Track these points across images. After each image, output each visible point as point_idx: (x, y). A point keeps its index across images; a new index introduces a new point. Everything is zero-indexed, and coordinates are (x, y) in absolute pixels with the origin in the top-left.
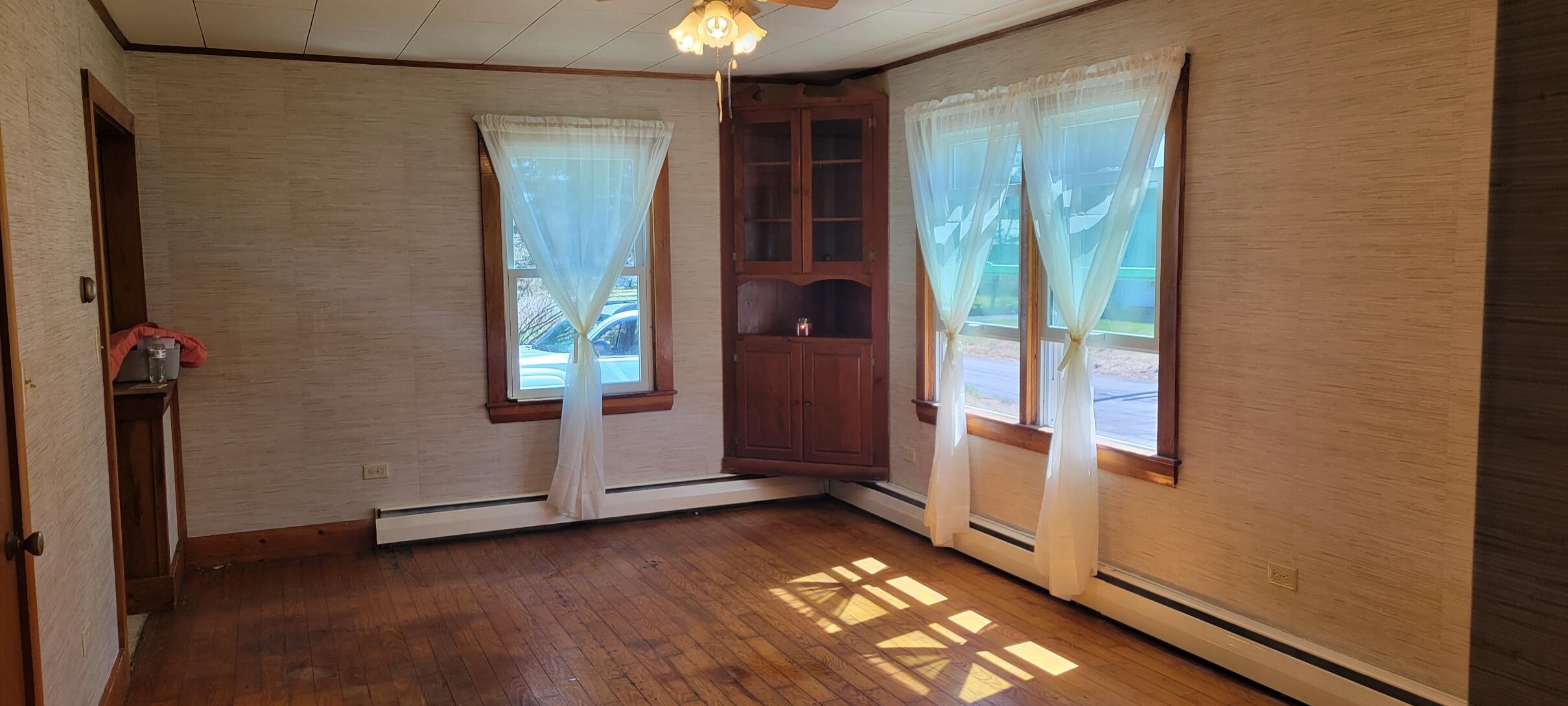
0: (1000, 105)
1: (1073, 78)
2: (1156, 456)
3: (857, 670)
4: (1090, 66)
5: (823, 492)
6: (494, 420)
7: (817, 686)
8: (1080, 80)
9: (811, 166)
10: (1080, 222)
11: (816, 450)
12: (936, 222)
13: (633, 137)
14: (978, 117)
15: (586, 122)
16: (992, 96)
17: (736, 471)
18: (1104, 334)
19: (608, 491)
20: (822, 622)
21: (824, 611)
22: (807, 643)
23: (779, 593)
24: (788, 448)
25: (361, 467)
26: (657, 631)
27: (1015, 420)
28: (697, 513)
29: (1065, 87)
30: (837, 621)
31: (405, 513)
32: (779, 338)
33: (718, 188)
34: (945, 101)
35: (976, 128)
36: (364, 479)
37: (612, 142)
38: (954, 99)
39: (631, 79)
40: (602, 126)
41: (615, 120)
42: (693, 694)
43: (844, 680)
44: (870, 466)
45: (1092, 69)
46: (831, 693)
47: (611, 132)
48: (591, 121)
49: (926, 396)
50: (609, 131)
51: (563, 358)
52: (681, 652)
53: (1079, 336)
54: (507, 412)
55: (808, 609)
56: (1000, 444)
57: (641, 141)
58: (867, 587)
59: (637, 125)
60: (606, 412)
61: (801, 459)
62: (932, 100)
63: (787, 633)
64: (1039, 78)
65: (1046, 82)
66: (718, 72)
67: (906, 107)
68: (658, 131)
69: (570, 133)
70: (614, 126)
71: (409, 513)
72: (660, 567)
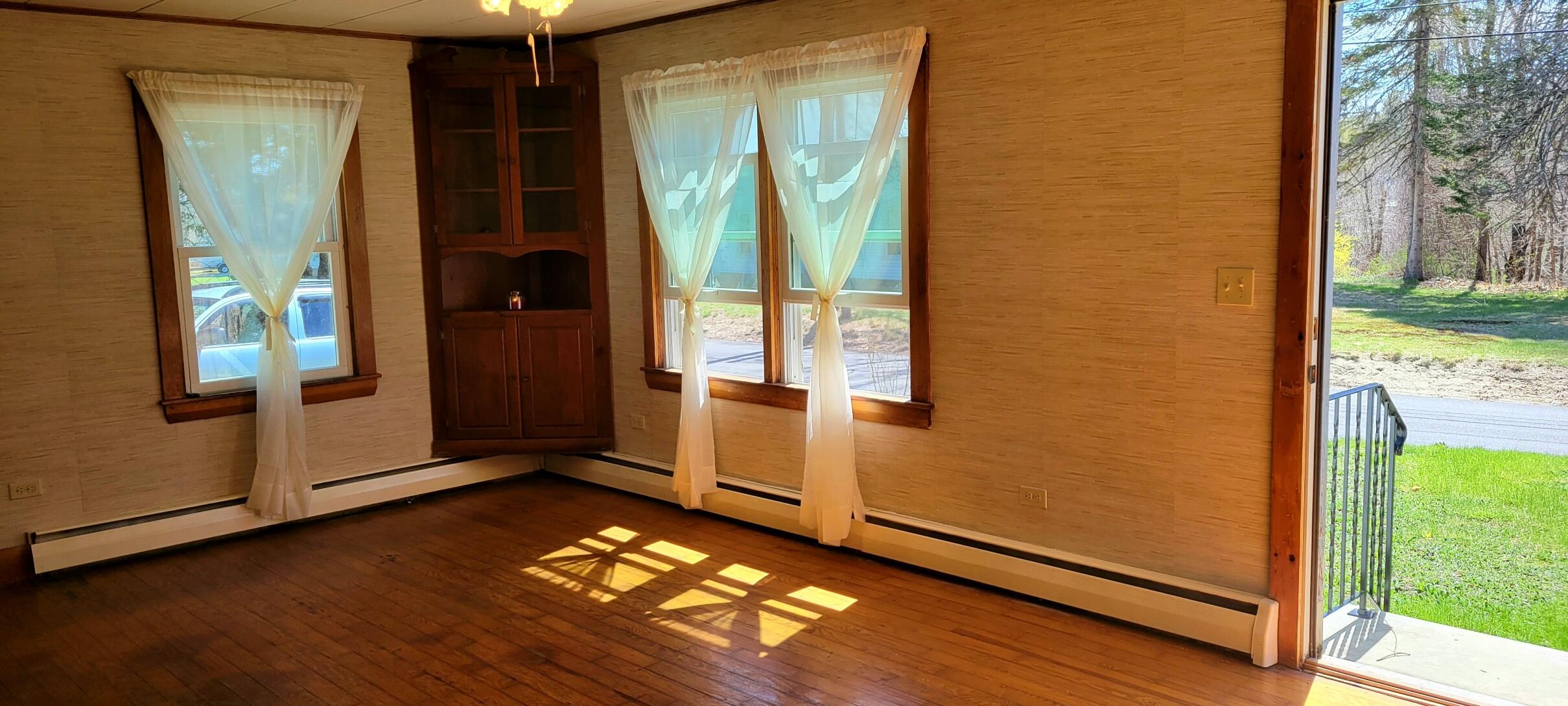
0: (735, 76)
1: (816, 52)
2: (910, 402)
3: (664, 633)
4: (831, 41)
5: (538, 469)
6: (171, 419)
7: (632, 653)
8: (822, 54)
9: (517, 133)
10: (828, 192)
11: (536, 426)
12: (663, 189)
13: (319, 100)
14: (710, 86)
15: (265, 82)
16: (726, 67)
17: (449, 455)
18: (851, 294)
19: (315, 487)
20: (595, 594)
21: (594, 581)
22: (600, 614)
23: (531, 570)
24: (506, 426)
25: (7, 485)
26: (434, 624)
27: (759, 379)
28: (410, 502)
29: (806, 61)
30: (608, 590)
31: (67, 535)
32: (491, 313)
33: (413, 157)
34: (671, 71)
35: (709, 97)
36: (10, 499)
37: (296, 105)
38: (682, 68)
39: (311, 36)
40: (283, 86)
41: (298, 81)
42: (510, 680)
43: (655, 643)
44: (594, 437)
45: (833, 45)
46: (650, 658)
47: (294, 94)
48: (270, 82)
49: (657, 363)
50: (291, 92)
51: (254, 347)
52: (474, 641)
53: (829, 296)
54: (188, 409)
55: (573, 583)
56: (742, 403)
57: (328, 105)
58: (626, 555)
59: (323, 87)
60: (306, 401)
61: (521, 437)
62: (656, 70)
63: (573, 608)
64: (777, 51)
65: (785, 55)
66: (530, 34)
67: (624, 76)
68: (347, 93)
69: (247, 94)
70: (298, 87)
71: (75, 533)
72: (398, 559)
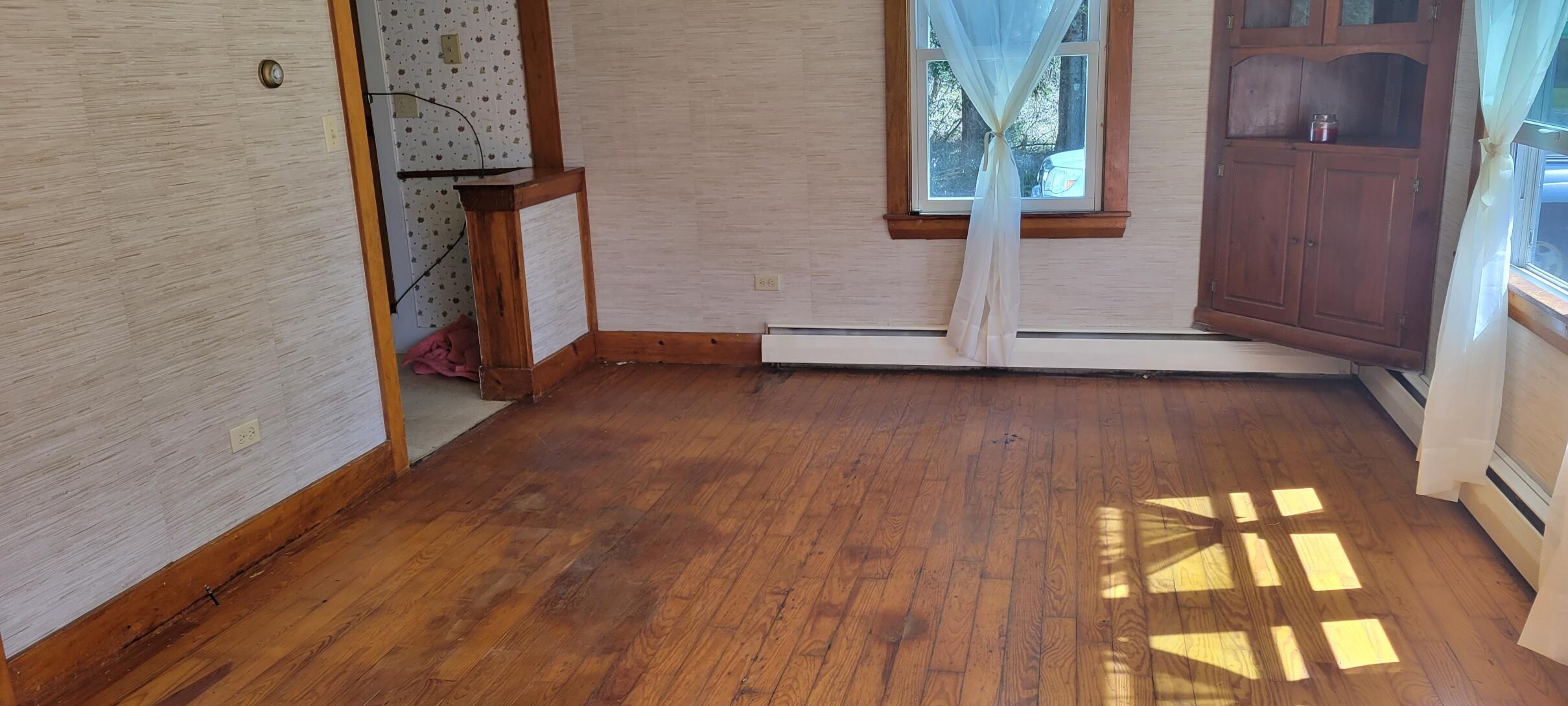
5: (1349, 373)
11: (1318, 313)
17: (1209, 329)
19: (1021, 334)
23: (1110, 515)
24: (1280, 305)
25: (753, 276)
26: (897, 538)
28: (1146, 377)
30: (1138, 582)
32: (1285, 146)
36: (755, 289)
44: (1397, 347)
52: (888, 576)
54: (910, 225)
55: (1121, 550)
58: (1249, 536)
60: (1024, 233)
61: (1296, 323)
71: (798, 332)
